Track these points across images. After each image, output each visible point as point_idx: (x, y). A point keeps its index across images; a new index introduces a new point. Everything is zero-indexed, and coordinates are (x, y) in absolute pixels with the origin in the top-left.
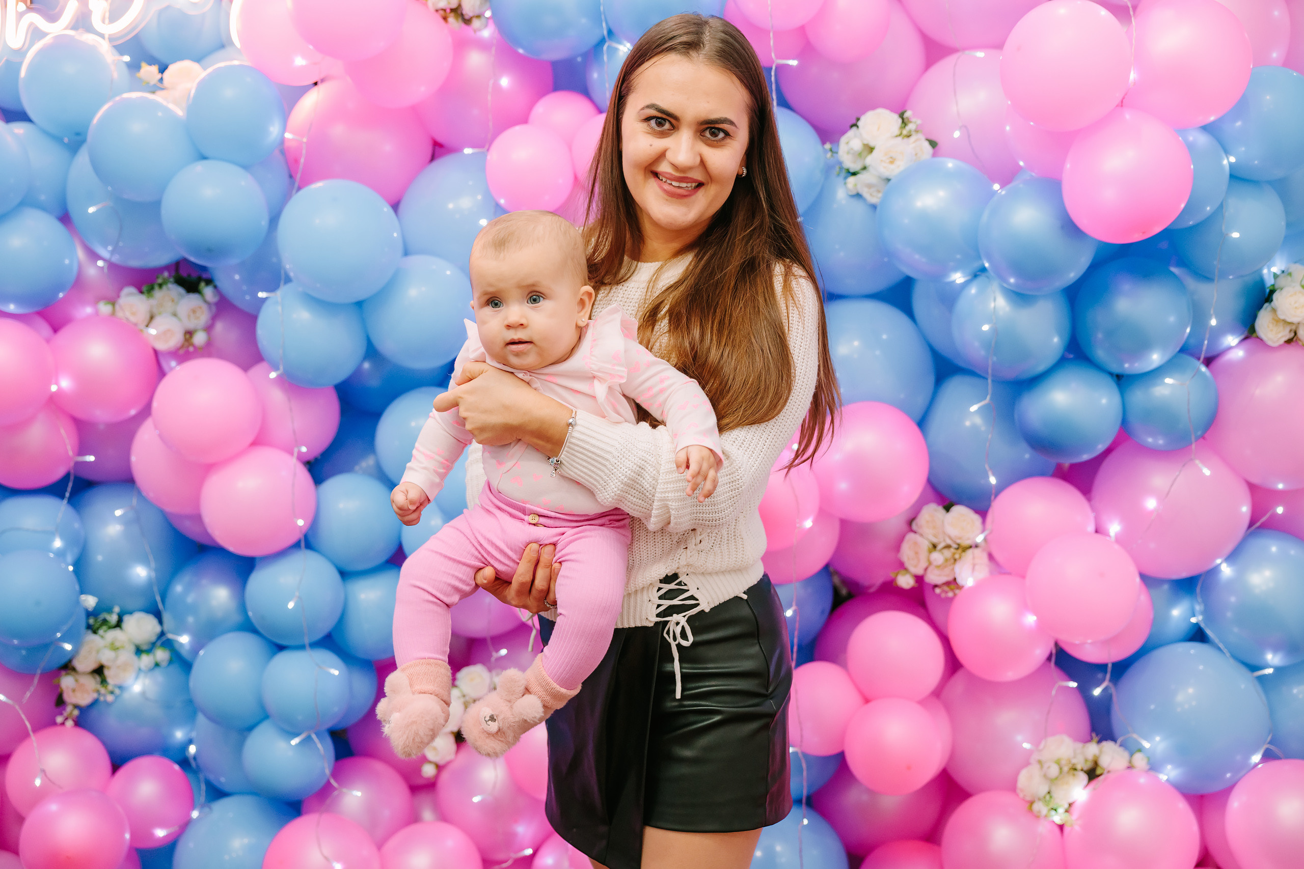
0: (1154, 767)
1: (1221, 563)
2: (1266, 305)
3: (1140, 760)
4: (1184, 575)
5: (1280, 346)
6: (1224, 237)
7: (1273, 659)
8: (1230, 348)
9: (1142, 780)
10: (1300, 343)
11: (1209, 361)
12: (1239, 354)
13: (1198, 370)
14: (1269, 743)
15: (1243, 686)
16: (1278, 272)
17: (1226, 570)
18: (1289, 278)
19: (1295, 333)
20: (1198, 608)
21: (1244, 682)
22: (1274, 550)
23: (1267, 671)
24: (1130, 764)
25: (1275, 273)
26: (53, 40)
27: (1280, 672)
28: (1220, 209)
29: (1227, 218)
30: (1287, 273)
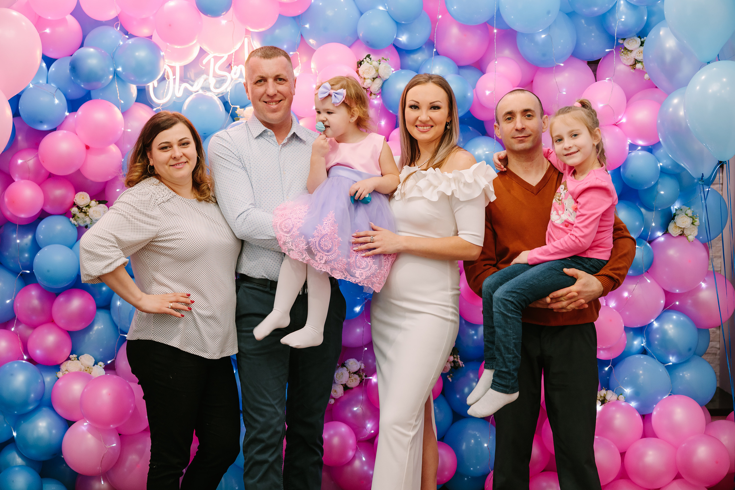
0: (627, 400)
1: (653, 321)
2: (672, 220)
3: (621, 398)
4: (639, 326)
5: (677, 237)
6: (658, 193)
7: (672, 359)
8: (659, 237)
9: (623, 404)
10: (685, 236)
11: (650, 242)
12: (662, 239)
13: (647, 245)
14: (671, 392)
16: (677, 209)
17: (656, 325)
18: (681, 211)
19: (683, 232)
20: (644, 341)
21: (661, 369)
22: (675, 317)
23: (670, 364)
24: (618, 399)
25: (676, 209)
26: (196, 95)
27: (675, 365)
28: (657, 183)
29: (659, 186)
30: (680, 209)
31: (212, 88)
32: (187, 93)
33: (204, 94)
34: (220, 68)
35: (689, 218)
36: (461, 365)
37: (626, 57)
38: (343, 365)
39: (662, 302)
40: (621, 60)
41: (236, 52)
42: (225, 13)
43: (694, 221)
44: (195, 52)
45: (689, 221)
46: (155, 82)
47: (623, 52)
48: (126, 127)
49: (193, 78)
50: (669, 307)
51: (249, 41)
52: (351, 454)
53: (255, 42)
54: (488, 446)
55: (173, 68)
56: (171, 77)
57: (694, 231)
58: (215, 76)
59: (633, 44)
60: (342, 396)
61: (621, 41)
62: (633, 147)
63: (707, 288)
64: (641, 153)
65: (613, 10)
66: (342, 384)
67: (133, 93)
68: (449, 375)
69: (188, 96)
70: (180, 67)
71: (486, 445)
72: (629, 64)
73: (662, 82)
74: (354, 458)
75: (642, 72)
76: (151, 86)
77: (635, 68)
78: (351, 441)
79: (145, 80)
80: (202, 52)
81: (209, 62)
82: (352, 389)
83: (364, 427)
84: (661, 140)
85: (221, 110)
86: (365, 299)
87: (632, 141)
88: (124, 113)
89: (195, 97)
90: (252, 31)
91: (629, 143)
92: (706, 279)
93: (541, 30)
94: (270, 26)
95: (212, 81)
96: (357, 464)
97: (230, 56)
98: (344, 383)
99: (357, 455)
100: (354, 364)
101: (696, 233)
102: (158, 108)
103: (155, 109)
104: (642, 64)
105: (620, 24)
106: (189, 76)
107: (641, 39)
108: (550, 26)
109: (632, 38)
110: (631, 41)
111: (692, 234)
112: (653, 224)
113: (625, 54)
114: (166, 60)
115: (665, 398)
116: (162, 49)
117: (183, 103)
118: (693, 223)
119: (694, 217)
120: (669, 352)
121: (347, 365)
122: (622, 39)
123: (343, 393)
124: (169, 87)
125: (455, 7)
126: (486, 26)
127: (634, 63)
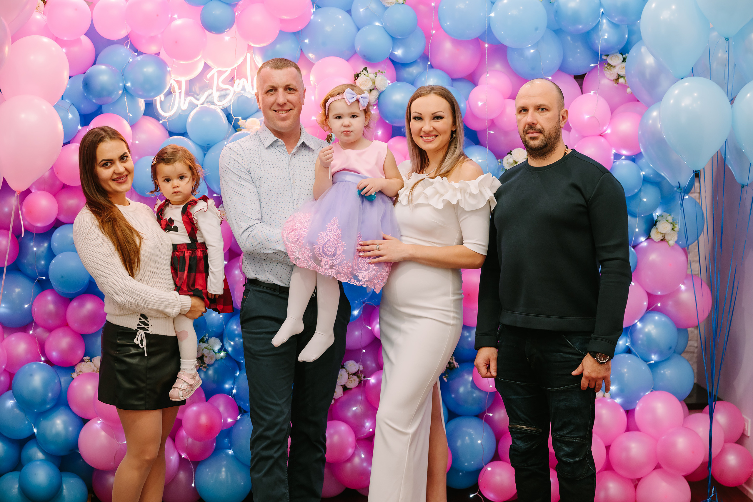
0: (612, 397)
1: (637, 322)
2: (654, 227)
5: (659, 242)
6: (641, 200)
7: (654, 358)
8: (642, 242)
9: (609, 400)
10: (666, 241)
11: (634, 247)
12: (645, 244)
14: (653, 389)
15: (644, 368)
16: (659, 215)
17: (639, 325)
18: (662, 218)
19: (664, 237)
20: (629, 341)
21: (644, 367)
22: (657, 318)
23: (653, 362)
24: (604, 396)
25: (657, 215)
26: (200, 108)
27: (657, 364)
28: (640, 191)
29: (642, 194)
30: (662, 216)
31: (216, 102)
32: (192, 106)
33: (208, 107)
34: (224, 82)
35: (670, 224)
36: (456, 366)
37: (610, 72)
38: (343, 367)
39: (645, 303)
40: (606, 75)
41: (238, 67)
42: (228, 29)
43: (674, 227)
44: (200, 67)
45: (670, 227)
46: (162, 96)
47: (606, 67)
48: (134, 139)
49: (198, 91)
50: (651, 308)
51: (251, 56)
52: (350, 451)
53: (256, 57)
54: (481, 443)
55: (179, 83)
56: (177, 91)
57: (674, 236)
58: (219, 89)
59: (615, 60)
60: (341, 397)
61: (604, 57)
62: (617, 156)
63: (686, 290)
64: (624, 162)
65: (596, 28)
66: (341, 385)
67: (141, 106)
68: (445, 375)
69: (193, 109)
70: (186, 81)
71: (479, 442)
72: (613, 79)
73: (644, 96)
74: (353, 455)
75: (625, 87)
76: (158, 100)
77: (618, 82)
78: (351, 439)
79: (152, 94)
80: (207, 67)
81: (213, 76)
82: (351, 389)
83: (363, 426)
84: (642, 150)
85: (224, 122)
86: (364, 303)
87: (616, 150)
88: (132, 126)
89: (199, 109)
90: (254, 47)
91: (613, 153)
92: (685, 281)
93: (529, 46)
94: (271, 41)
95: (216, 95)
96: (356, 460)
97: (233, 70)
98: (343, 383)
99: (356, 452)
100: (352, 366)
101: (675, 238)
102: (164, 120)
103: (161, 122)
104: (624, 79)
105: (603, 41)
106: (194, 90)
107: (623, 56)
108: (538, 42)
109: (615, 55)
110: (614, 57)
111: (672, 240)
112: (637, 230)
113: (609, 70)
114: (173, 76)
115: (647, 394)
116: (168, 64)
117: (188, 116)
118: (673, 229)
119: (674, 223)
120: (651, 351)
121: (346, 367)
122: (606, 55)
123: (342, 393)
124: (174, 101)
125: (448, 23)
126: (477, 41)
127: (617, 78)
